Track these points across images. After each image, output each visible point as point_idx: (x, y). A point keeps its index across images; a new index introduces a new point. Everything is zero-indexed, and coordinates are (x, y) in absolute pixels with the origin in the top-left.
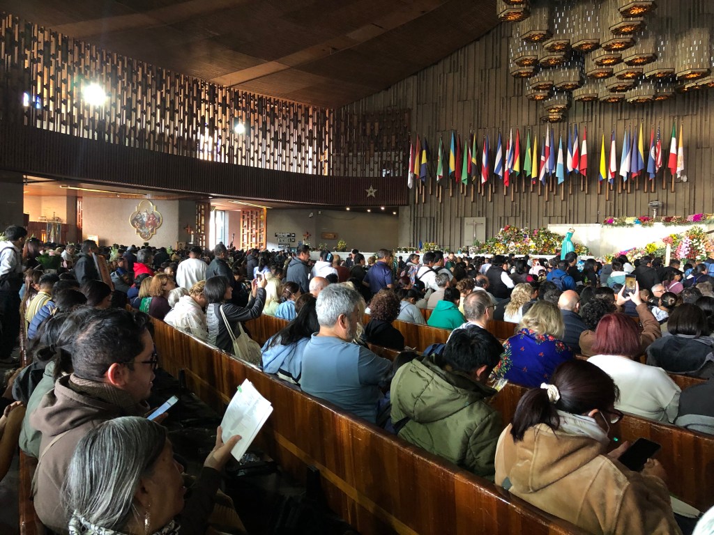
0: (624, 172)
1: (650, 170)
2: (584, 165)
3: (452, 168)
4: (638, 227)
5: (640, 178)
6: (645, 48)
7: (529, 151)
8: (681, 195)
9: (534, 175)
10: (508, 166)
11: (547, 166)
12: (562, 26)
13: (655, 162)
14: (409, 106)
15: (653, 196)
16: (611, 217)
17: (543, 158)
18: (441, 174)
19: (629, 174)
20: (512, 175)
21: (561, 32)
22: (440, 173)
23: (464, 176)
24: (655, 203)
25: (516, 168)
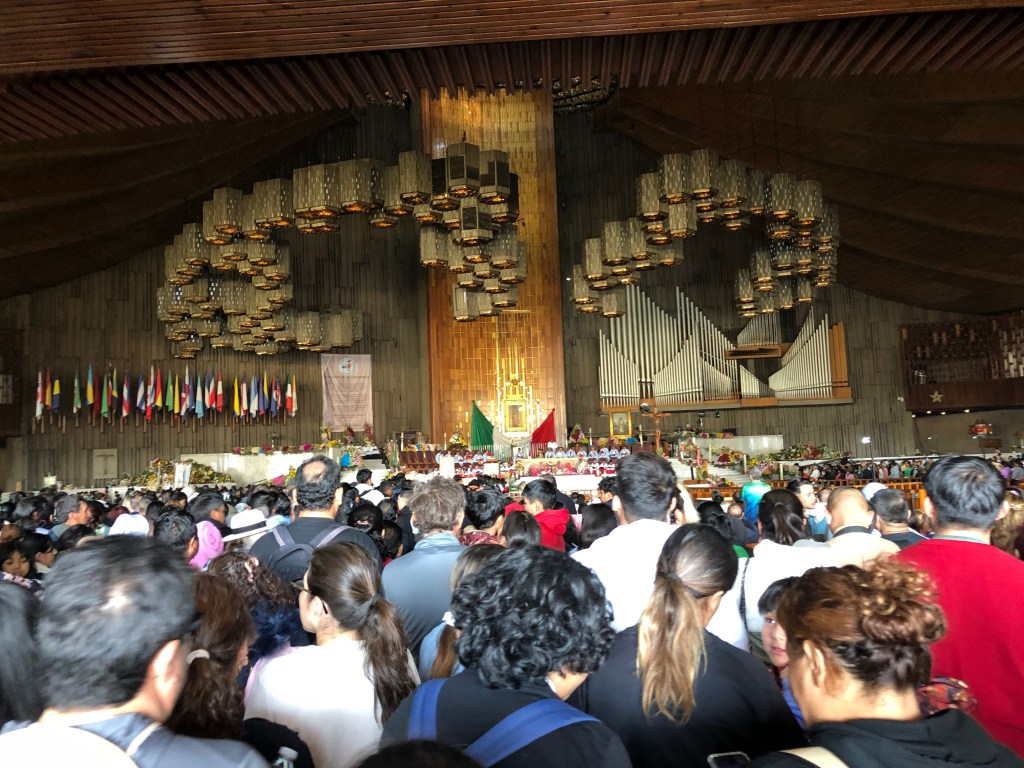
0: (254, 409)
1: (273, 409)
2: (220, 403)
3: (90, 400)
4: (262, 455)
5: (266, 415)
6: (279, 321)
7: (170, 388)
8: (290, 427)
9: (176, 411)
10: (150, 401)
11: (187, 403)
12: (216, 294)
13: (276, 403)
14: (19, 325)
15: (270, 429)
16: (238, 447)
17: (183, 395)
18: (79, 406)
19: (258, 412)
20: (155, 409)
21: (216, 298)
22: (77, 405)
23: (105, 409)
24: (274, 435)
25: (159, 403)
